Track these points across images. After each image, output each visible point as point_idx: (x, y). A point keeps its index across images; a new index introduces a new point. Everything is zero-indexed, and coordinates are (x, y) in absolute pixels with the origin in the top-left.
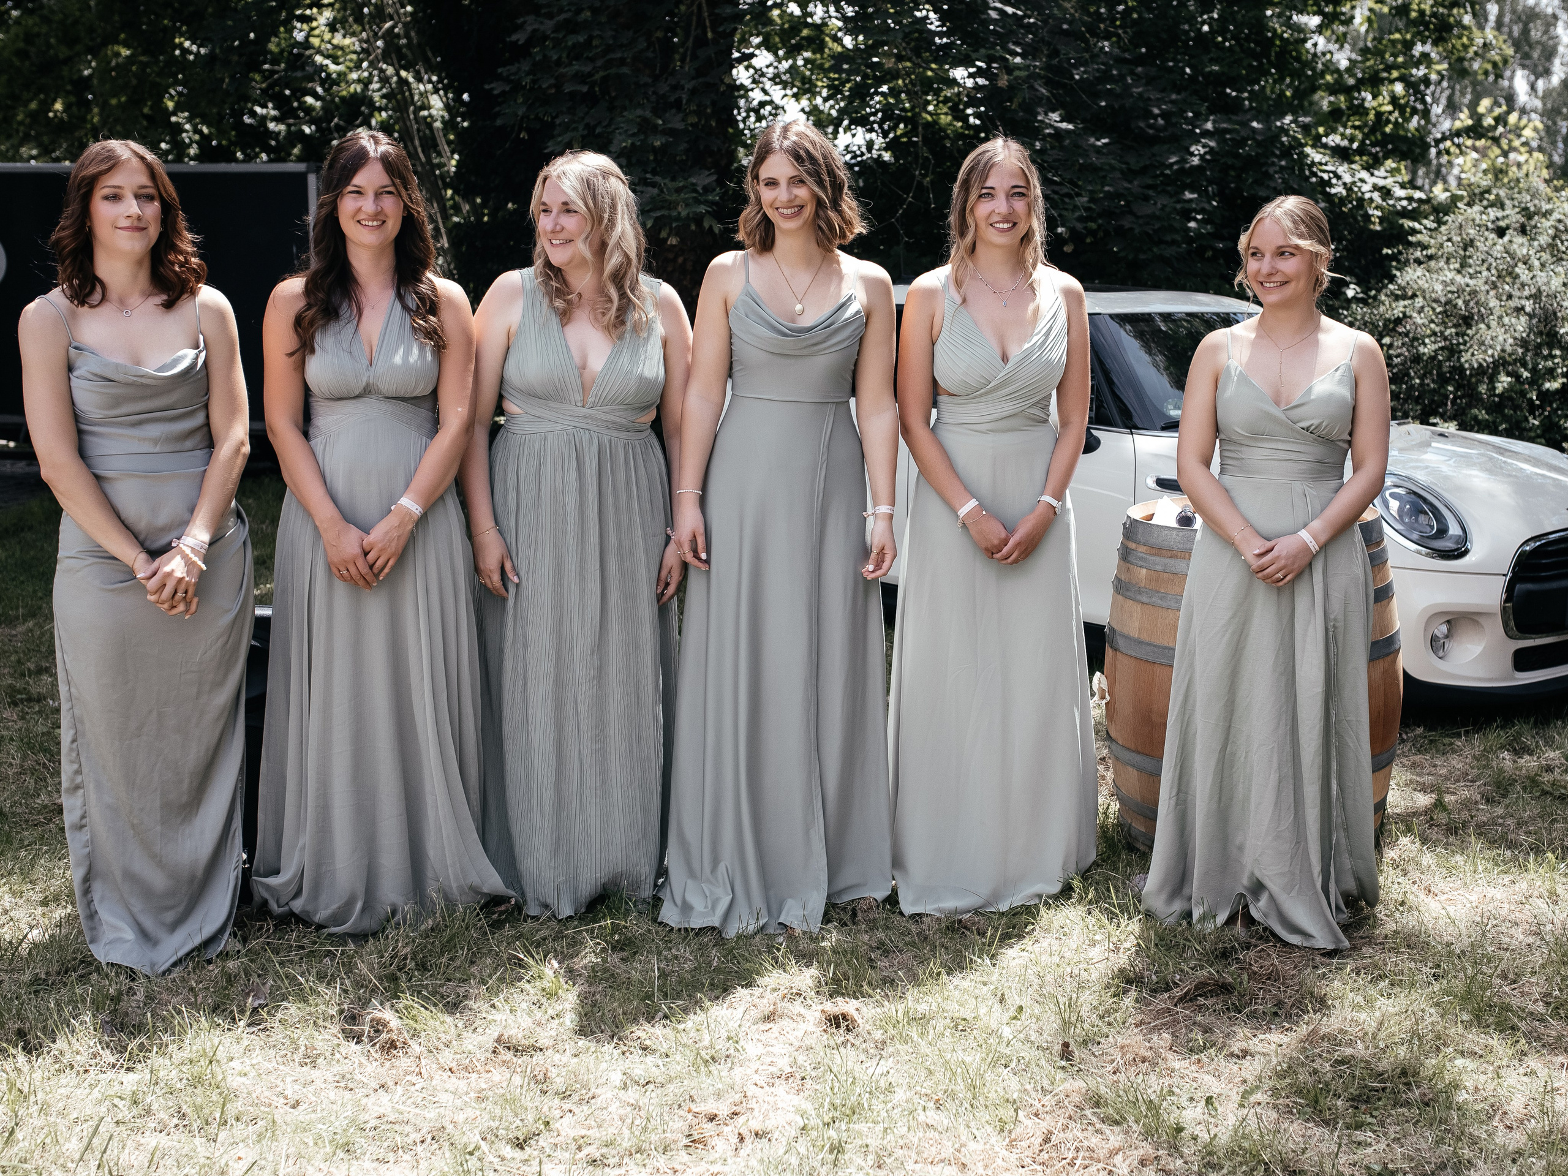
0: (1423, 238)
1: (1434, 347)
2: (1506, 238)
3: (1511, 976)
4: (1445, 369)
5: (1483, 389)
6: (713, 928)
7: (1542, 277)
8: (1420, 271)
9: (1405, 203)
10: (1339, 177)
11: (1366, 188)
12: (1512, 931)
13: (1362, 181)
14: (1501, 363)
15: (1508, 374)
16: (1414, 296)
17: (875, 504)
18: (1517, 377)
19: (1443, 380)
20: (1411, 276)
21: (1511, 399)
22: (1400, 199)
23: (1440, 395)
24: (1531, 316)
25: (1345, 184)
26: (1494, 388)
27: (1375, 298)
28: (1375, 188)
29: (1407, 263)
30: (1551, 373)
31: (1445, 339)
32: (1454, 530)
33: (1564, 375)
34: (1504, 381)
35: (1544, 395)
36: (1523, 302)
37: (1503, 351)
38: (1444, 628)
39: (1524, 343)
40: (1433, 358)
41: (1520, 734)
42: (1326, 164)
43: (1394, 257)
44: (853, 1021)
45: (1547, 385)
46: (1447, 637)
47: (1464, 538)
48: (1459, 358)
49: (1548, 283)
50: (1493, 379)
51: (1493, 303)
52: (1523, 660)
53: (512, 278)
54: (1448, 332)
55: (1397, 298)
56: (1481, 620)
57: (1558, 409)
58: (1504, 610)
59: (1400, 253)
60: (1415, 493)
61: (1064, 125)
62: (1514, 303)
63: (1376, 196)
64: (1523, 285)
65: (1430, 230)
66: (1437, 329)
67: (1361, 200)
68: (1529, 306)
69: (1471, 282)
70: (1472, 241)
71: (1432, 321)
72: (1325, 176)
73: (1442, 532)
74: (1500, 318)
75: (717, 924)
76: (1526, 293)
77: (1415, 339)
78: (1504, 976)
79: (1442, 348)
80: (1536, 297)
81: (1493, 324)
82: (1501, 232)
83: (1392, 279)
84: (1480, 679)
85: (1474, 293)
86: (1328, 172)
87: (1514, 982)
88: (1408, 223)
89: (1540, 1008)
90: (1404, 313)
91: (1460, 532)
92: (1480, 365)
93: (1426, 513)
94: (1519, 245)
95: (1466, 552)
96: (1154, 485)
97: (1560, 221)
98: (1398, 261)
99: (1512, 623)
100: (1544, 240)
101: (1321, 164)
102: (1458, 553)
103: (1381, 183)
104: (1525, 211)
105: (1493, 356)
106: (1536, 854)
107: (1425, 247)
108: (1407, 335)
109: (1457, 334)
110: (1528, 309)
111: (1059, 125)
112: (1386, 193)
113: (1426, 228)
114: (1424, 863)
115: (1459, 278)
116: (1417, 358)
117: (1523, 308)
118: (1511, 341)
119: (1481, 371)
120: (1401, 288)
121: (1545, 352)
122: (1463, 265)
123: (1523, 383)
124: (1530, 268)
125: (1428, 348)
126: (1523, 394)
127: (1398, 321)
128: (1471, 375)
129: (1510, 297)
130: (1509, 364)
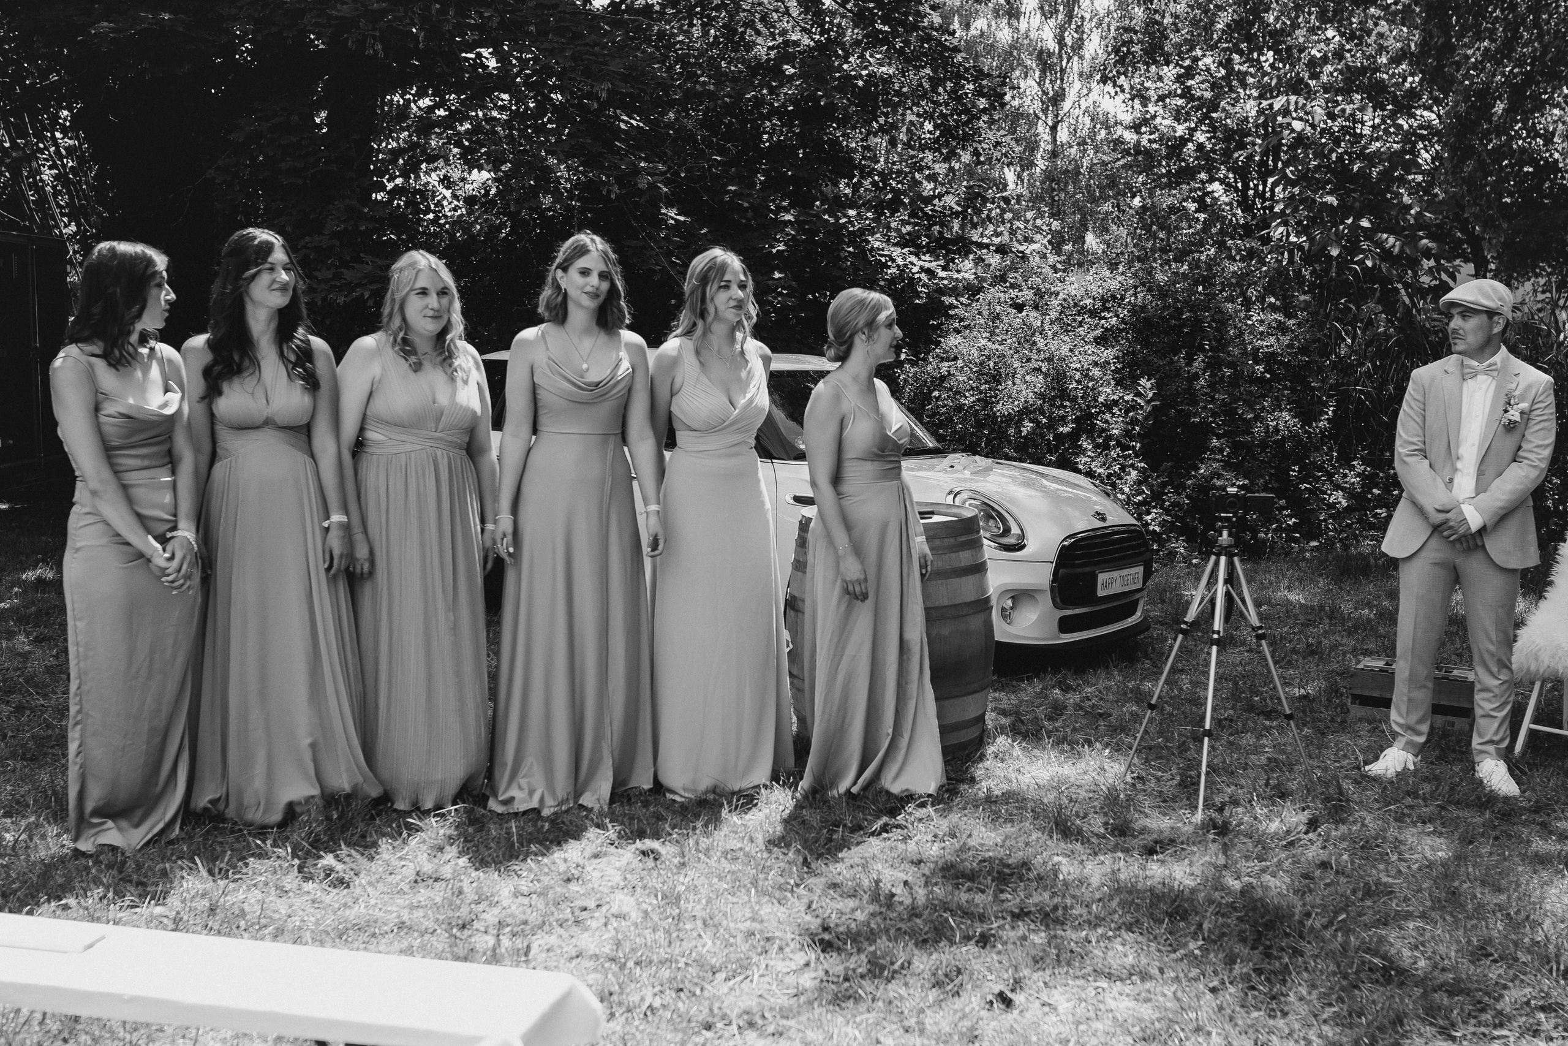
0: (960, 311)
1: (972, 399)
2: (1024, 313)
3: (1082, 814)
4: (981, 417)
5: (1011, 432)
6: (534, 809)
7: (1054, 345)
8: (959, 339)
9: (946, 282)
10: (894, 261)
11: (915, 269)
12: (1079, 791)
13: (912, 264)
14: (1026, 411)
15: (1031, 421)
16: (955, 358)
17: (646, 504)
18: (1037, 422)
19: (979, 425)
20: (953, 341)
21: (1033, 440)
22: (943, 279)
23: (978, 437)
24: (1046, 376)
25: (898, 266)
26: (1021, 432)
27: (924, 359)
28: (922, 269)
29: (947, 332)
30: (1063, 420)
31: (981, 393)
32: (1015, 530)
33: (1073, 422)
34: (1028, 426)
35: (1059, 437)
36: (1040, 363)
37: (1026, 402)
38: (1010, 603)
39: (1042, 396)
40: (971, 407)
41: (1065, 678)
42: (883, 250)
43: (938, 327)
44: (659, 853)
45: (1061, 429)
46: (1012, 608)
47: (1022, 536)
48: (992, 409)
49: (1058, 349)
50: (1019, 424)
51: (1016, 364)
52: (1065, 625)
53: (367, 341)
54: (983, 387)
55: (942, 360)
56: (1037, 596)
57: (1069, 448)
58: (1052, 589)
59: (942, 324)
60: (986, 504)
61: (682, 218)
62: (1034, 364)
63: (923, 276)
64: (1039, 350)
65: (966, 306)
66: (974, 385)
67: (911, 279)
68: (1044, 367)
69: (1000, 348)
70: (998, 314)
71: (970, 379)
72: (883, 260)
73: (1007, 531)
74: (1024, 377)
75: (536, 806)
76: (1042, 357)
77: (957, 393)
78: (1077, 815)
79: (978, 400)
80: (1050, 360)
81: (1017, 381)
82: (1020, 308)
83: (938, 344)
84: (1037, 639)
85: (1002, 356)
86: (885, 256)
87: (1084, 818)
88: (948, 300)
89: (1102, 830)
90: (949, 372)
91: (1020, 532)
92: (1009, 414)
93: (994, 518)
94: (1034, 318)
95: (1024, 547)
96: (792, 501)
97: (1065, 300)
98: (941, 330)
99: (1058, 600)
100: (1053, 315)
101: (878, 249)
102: (1020, 547)
103: (927, 265)
104: (1039, 293)
105: (1018, 406)
106: (1089, 746)
107: (962, 320)
108: (950, 389)
109: (990, 389)
110: (1044, 370)
111: (678, 217)
112: (930, 272)
113: (962, 304)
114: (1015, 754)
115: (990, 344)
116: (959, 408)
117: (1039, 369)
118: (1031, 394)
119: (1009, 419)
120: (945, 352)
121: (1058, 403)
122: (992, 333)
123: (1042, 428)
124: (1045, 338)
125: (969, 400)
126: (1042, 436)
127: (943, 378)
128: (1002, 421)
129: (1029, 360)
130: (1031, 412)
